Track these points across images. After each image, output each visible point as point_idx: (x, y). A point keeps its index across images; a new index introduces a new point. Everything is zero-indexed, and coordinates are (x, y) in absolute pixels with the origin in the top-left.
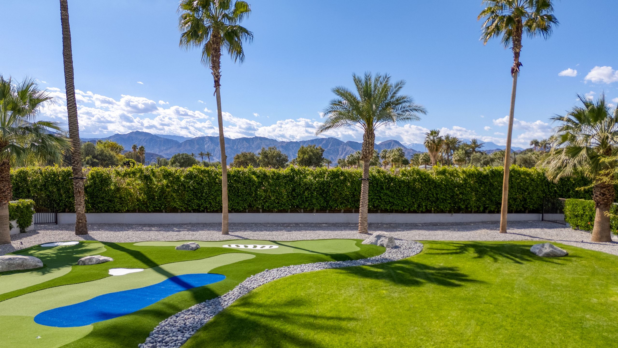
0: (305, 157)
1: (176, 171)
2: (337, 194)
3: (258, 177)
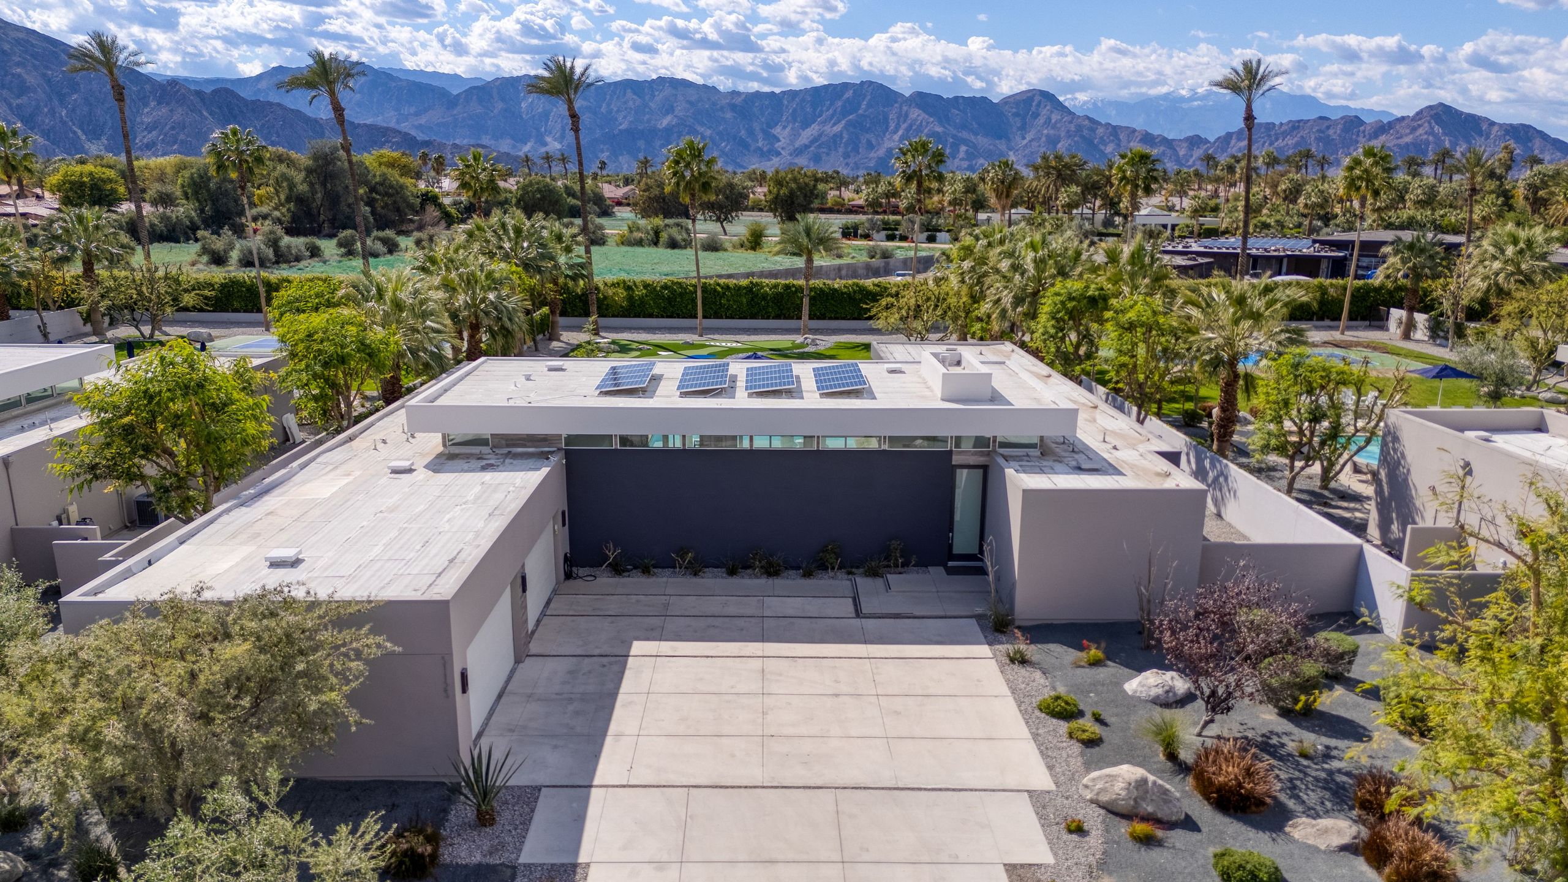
0: (782, 192)
1: (653, 281)
3: (722, 288)
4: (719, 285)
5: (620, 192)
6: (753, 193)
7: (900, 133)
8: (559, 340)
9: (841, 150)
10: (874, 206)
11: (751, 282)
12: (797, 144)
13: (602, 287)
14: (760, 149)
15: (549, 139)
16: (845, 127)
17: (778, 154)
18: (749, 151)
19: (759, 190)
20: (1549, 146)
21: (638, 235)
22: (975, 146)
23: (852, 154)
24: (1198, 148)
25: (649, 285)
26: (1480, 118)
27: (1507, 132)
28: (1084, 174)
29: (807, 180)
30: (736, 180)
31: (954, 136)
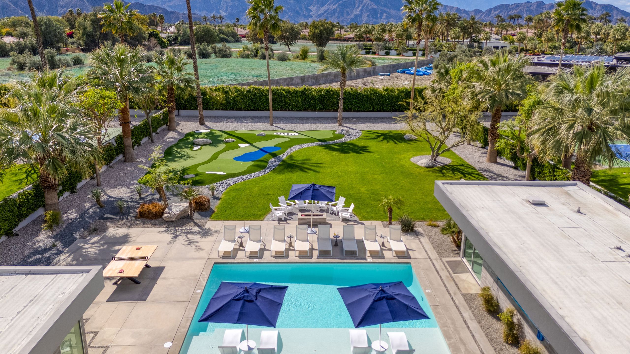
0: (316, 31)
1: (242, 88)
2: (329, 102)
3: (286, 92)
4: (284, 90)
5: (244, 32)
6: (302, 32)
7: (360, 8)
8: (175, 130)
9: (336, 15)
10: (359, 38)
11: (305, 89)
12: (319, 13)
13: (208, 90)
14: (304, 15)
15: (221, 11)
16: (338, 6)
17: (311, 17)
18: (300, 15)
19: (305, 31)
20: (620, 13)
21: (247, 52)
22: (389, 14)
23: (341, 17)
24: (479, 14)
25: (239, 90)
26: (592, 2)
27: (603, 8)
28: (460, 23)
29: (328, 25)
30: (295, 26)
31: (381, 10)
